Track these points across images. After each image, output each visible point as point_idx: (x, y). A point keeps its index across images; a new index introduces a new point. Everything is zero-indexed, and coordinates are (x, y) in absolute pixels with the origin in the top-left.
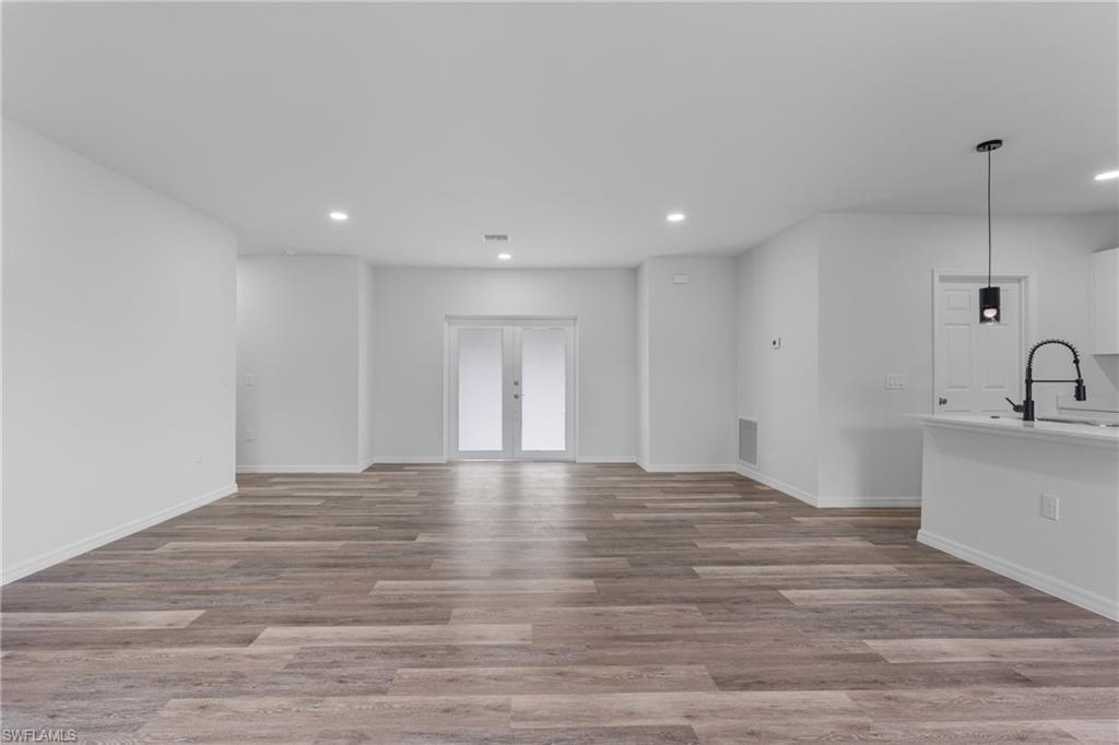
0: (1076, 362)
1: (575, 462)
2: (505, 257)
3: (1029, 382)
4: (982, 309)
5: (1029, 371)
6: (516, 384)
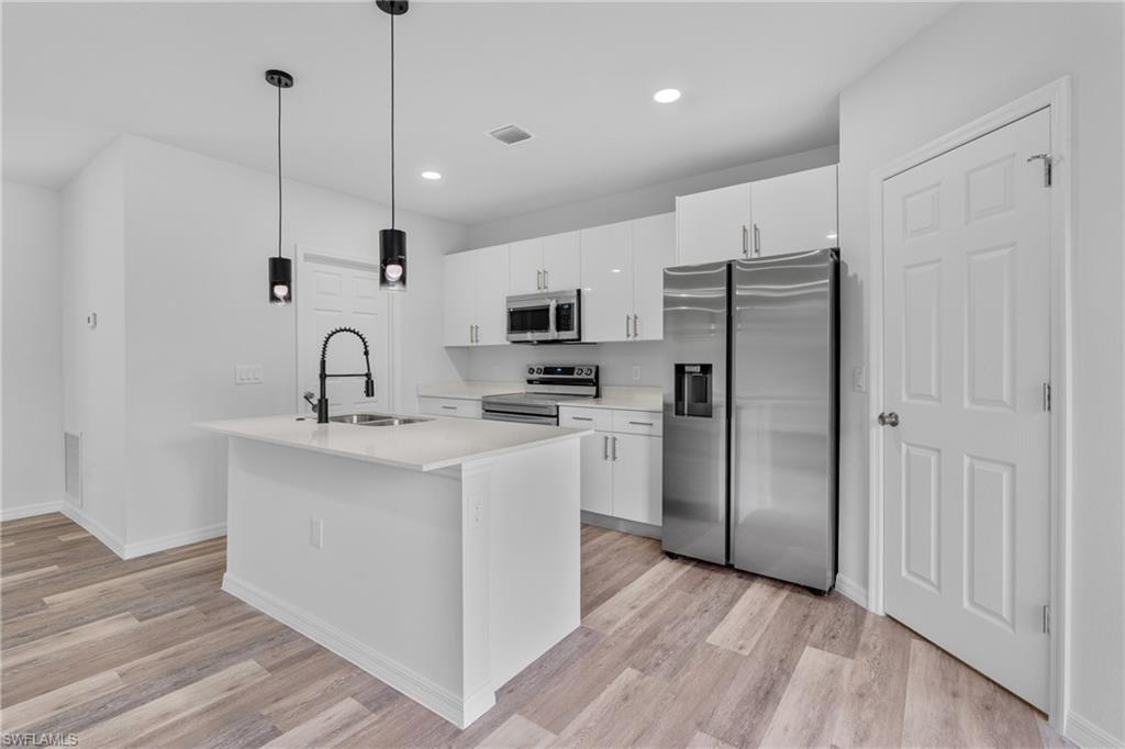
0: (366, 353)
3: (323, 376)
4: (273, 284)
5: (323, 363)
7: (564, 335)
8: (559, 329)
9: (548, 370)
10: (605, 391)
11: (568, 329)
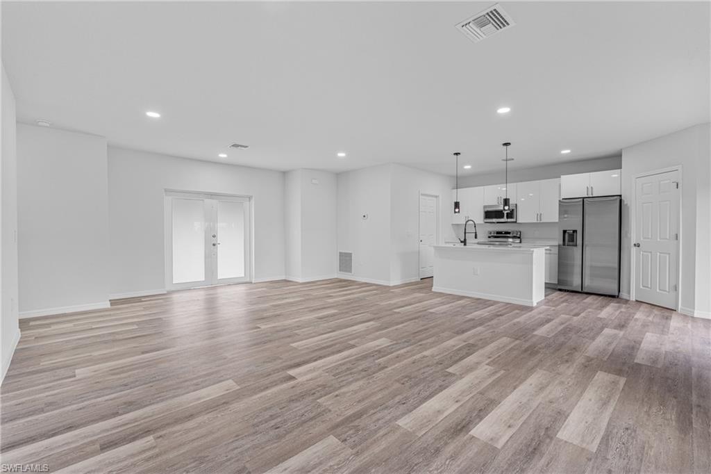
1: (251, 283)
2: (223, 156)
3: (465, 233)
4: (455, 209)
5: (465, 230)
6: (214, 236)
7: (509, 220)
8: (507, 218)
9: (498, 233)
10: (522, 241)
11: (512, 218)
